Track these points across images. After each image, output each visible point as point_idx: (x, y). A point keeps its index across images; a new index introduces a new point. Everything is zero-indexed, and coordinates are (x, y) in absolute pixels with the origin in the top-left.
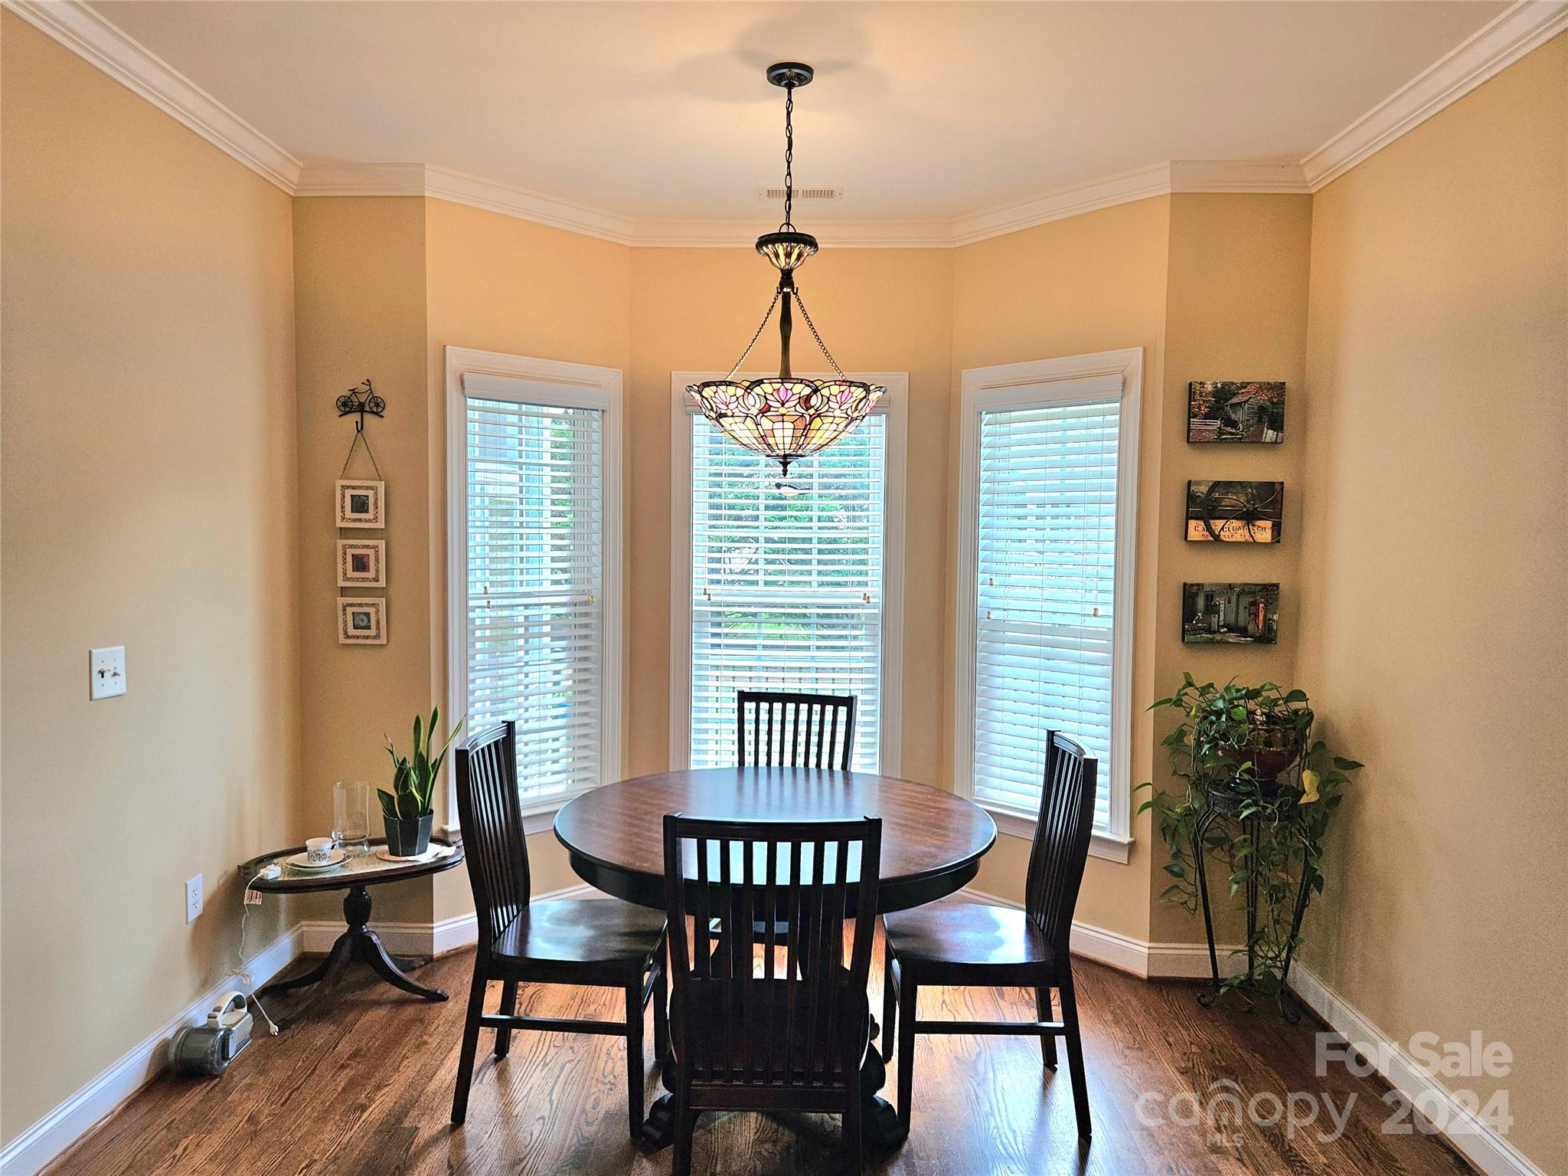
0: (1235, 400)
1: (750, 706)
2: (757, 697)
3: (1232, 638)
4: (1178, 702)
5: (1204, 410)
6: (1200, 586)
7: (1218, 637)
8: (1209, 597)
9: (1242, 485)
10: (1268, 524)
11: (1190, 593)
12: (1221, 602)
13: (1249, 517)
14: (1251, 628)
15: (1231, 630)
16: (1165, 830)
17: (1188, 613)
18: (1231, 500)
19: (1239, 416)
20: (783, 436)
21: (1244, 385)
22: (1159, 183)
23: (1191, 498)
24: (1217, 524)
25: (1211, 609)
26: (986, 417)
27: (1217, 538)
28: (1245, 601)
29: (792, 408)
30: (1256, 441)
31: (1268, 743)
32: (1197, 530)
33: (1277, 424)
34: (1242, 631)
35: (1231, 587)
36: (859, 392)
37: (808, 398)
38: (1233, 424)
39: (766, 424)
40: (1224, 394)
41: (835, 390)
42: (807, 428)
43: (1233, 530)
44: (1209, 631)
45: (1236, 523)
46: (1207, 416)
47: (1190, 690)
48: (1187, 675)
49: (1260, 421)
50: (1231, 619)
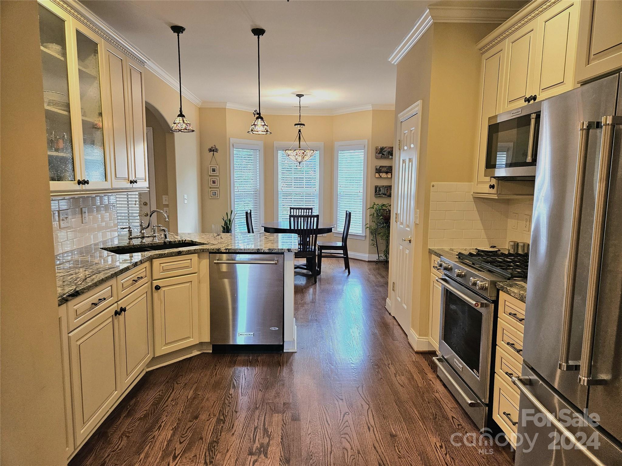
0: (384, 150)
1: (292, 210)
2: (294, 209)
3: (384, 196)
4: (373, 208)
5: (378, 152)
6: (378, 186)
7: (381, 196)
8: (379, 188)
9: (385, 166)
10: (390, 174)
11: (376, 187)
12: (381, 189)
13: (387, 173)
14: (387, 194)
15: (383, 194)
16: (371, 233)
17: (376, 191)
18: (383, 169)
19: (385, 153)
20: (300, 159)
21: (386, 147)
22: (370, 108)
23: (376, 169)
24: (381, 174)
25: (380, 190)
26: (339, 152)
27: (381, 177)
28: (386, 189)
29: (301, 154)
30: (388, 158)
31: (386, 214)
32: (377, 175)
33: (392, 155)
34: (386, 195)
35: (383, 186)
36: (313, 151)
37: (304, 153)
38: (384, 155)
39: (297, 157)
40: (382, 149)
41: (308, 151)
42: (303, 157)
43: (384, 175)
44: (379, 195)
45: (384, 174)
46: (379, 153)
47: (375, 205)
48: (374, 202)
49: (389, 154)
50: (383, 192)
